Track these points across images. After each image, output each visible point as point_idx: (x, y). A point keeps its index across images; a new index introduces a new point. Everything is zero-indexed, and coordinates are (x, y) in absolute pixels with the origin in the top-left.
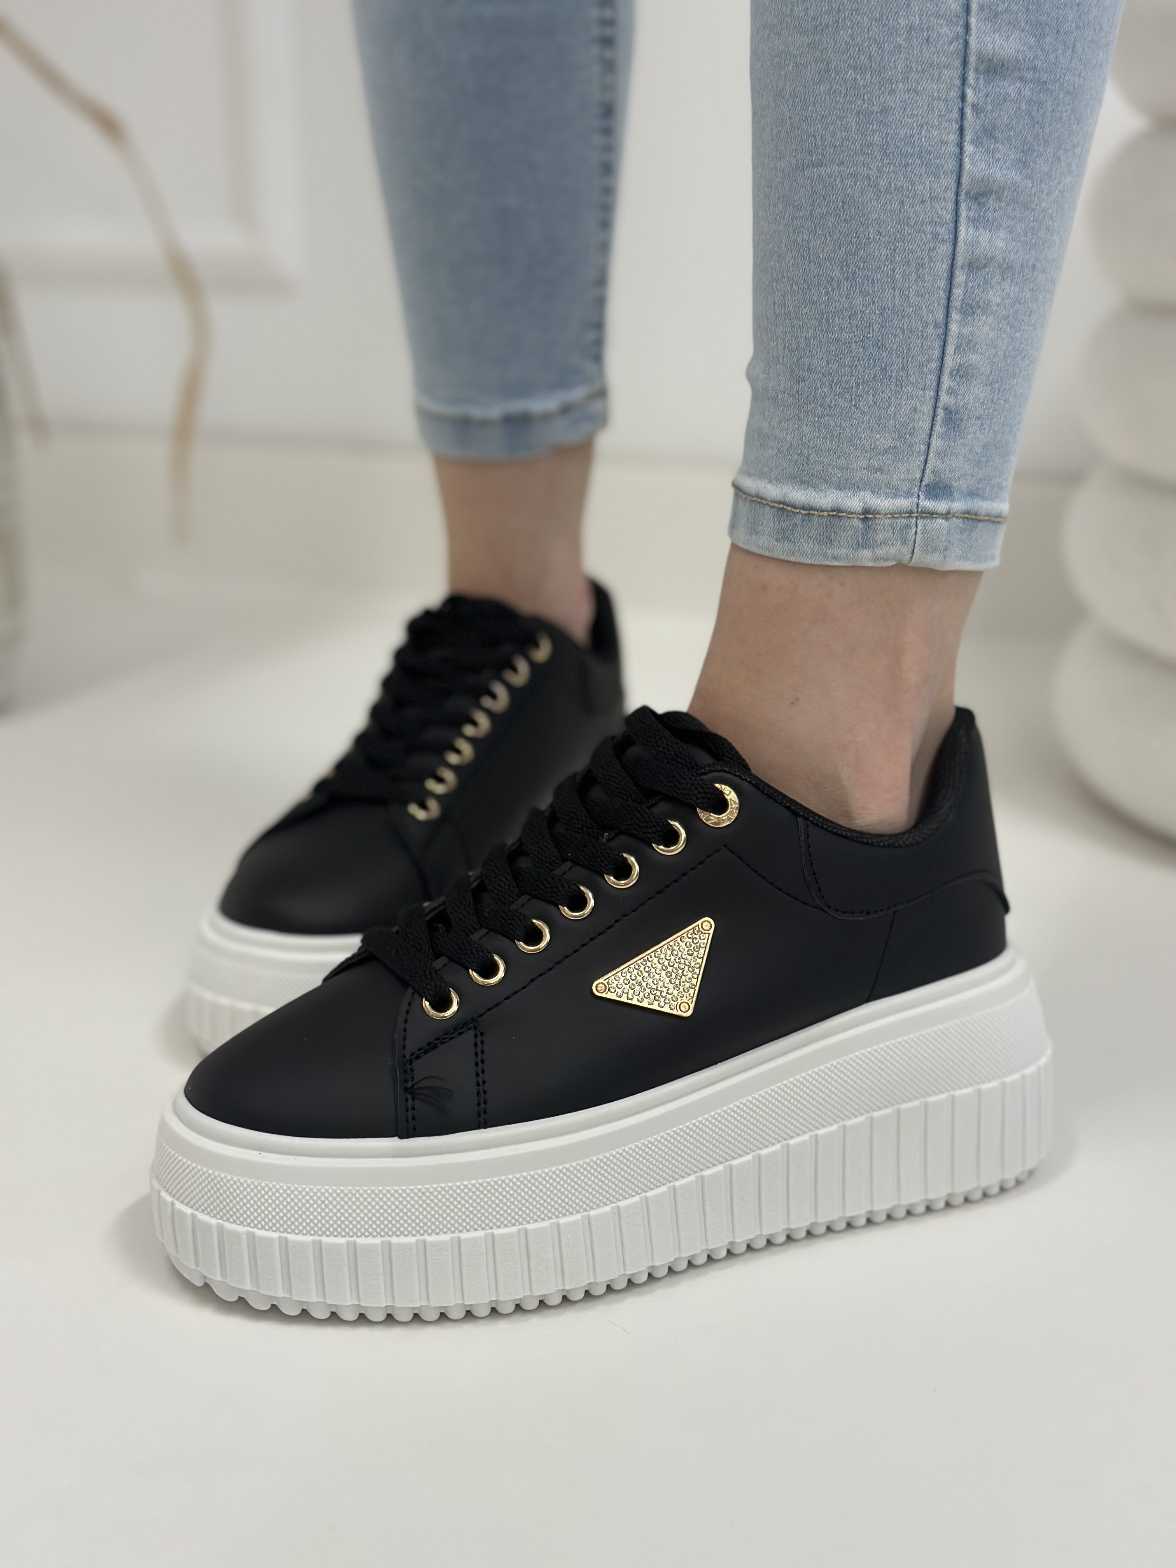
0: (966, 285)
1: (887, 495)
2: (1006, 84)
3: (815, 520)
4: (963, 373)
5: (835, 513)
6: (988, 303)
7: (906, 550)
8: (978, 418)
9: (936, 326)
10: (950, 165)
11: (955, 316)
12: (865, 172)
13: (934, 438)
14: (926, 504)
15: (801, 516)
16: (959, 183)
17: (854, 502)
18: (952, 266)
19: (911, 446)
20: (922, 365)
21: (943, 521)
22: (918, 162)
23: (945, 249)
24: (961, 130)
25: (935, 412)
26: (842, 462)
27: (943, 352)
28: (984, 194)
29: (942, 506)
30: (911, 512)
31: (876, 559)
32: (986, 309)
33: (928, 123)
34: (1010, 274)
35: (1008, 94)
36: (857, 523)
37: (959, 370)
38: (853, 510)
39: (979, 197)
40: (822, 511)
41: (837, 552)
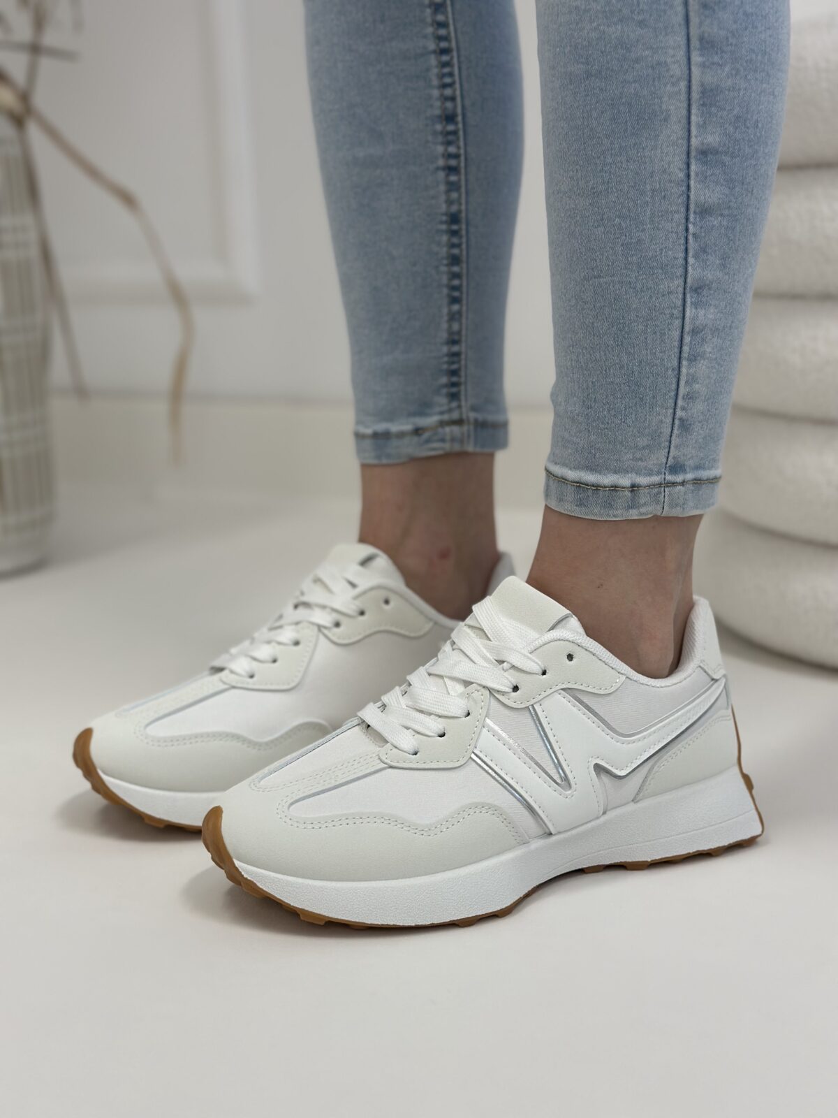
0: (691, 343)
1: (646, 475)
2: (712, 219)
3: (601, 493)
4: (690, 397)
5: (613, 488)
6: (704, 352)
7: (659, 507)
9: (673, 370)
10: (680, 271)
11: (685, 363)
12: (628, 279)
13: (673, 438)
14: (670, 478)
15: (592, 491)
16: (685, 282)
17: (625, 481)
18: (682, 332)
19: (659, 444)
20: (665, 395)
21: (681, 487)
22: (660, 271)
23: (677, 323)
25: (673, 421)
26: (617, 457)
27: (678, 385)
28: (700, 288)
29: (679, 478)
30: (660, 485)
31: (641, 514)
32: (702, 356)
33: (666, 247)
34: (717, 334)
35: (713, 226)
36: (628, 494)
37: (688, 395)
38: (624, 486)
39: (697, 290)
40: (605, 487)
41: (615, 512)
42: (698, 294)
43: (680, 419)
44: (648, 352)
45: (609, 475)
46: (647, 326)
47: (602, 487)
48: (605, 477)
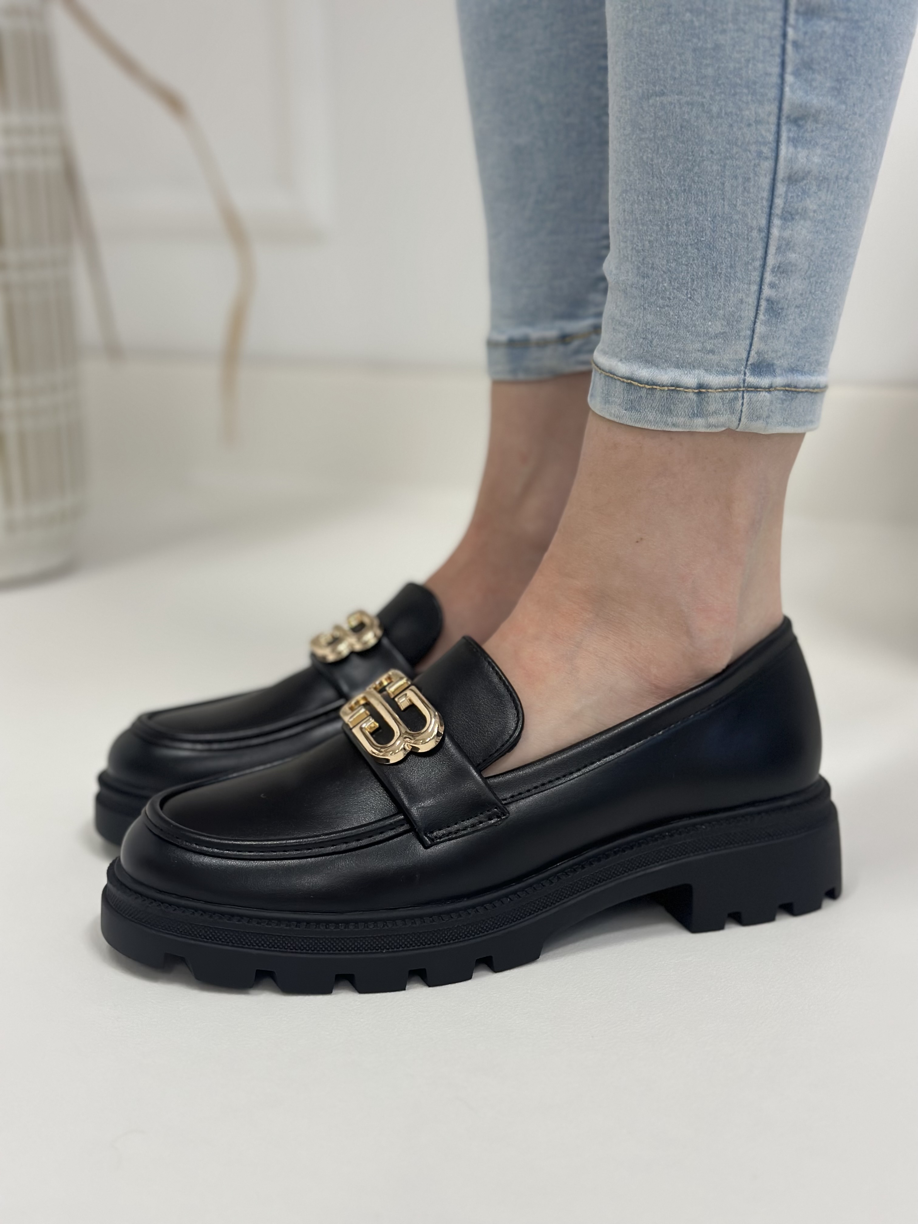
0: (786, 196)
1: (718, 373)
2: (823, 23)
3: (658, 394)
4: (782, 270)
5: (673, 388)
6: (805, 210)
7: (735, 419)
8: (797, 307)
9: (760, 230)
10: (773, 93)
11: (776, 222)
12: (700, 99)
13: (758, 324)
14: (751, 380)
15: (645, 390)
16: (780, 109)
17: (690, 379)
18: (774, 180)
19: (738, 331)
20: (747, 264)
21: (767, 394)
22: (745, 91)
23: (767, 165)
24: (783, 64)
25: (758, 302)
26: (679, 345)
27: (766, 253)
28: (804, 117)
29: (765, 381)
30: (738, 387)
31: (710, 426)
32: (804, 214)
33: (754, 58)
34: (826, 185)
35: (824, 32)
36: (692, 396)
37: (779, 267)
38: (689, 386)
39: (797, 121)
40: (663, 386)
41: (675, 420)
42: (799, 126)
43: (768, 300)
44: (726, 203)
45: (669, 370)
46: (724, 167)
47: (659, 386)
48: (663, 373)
